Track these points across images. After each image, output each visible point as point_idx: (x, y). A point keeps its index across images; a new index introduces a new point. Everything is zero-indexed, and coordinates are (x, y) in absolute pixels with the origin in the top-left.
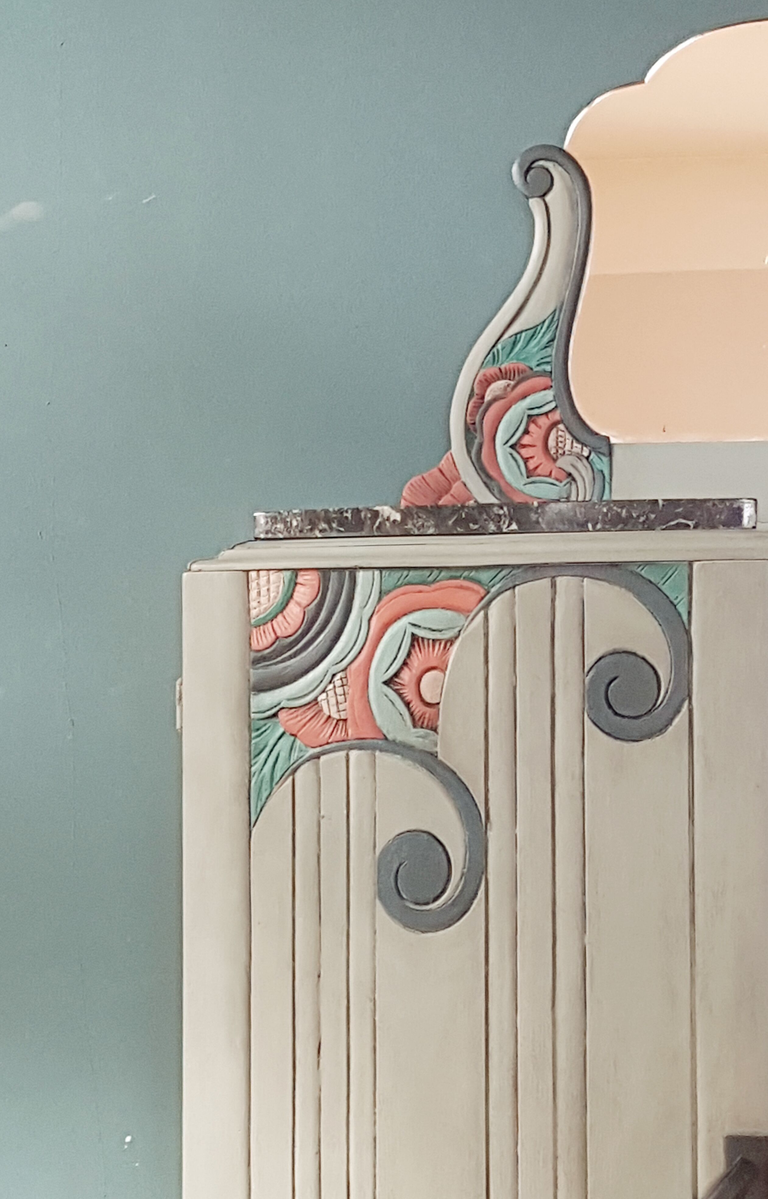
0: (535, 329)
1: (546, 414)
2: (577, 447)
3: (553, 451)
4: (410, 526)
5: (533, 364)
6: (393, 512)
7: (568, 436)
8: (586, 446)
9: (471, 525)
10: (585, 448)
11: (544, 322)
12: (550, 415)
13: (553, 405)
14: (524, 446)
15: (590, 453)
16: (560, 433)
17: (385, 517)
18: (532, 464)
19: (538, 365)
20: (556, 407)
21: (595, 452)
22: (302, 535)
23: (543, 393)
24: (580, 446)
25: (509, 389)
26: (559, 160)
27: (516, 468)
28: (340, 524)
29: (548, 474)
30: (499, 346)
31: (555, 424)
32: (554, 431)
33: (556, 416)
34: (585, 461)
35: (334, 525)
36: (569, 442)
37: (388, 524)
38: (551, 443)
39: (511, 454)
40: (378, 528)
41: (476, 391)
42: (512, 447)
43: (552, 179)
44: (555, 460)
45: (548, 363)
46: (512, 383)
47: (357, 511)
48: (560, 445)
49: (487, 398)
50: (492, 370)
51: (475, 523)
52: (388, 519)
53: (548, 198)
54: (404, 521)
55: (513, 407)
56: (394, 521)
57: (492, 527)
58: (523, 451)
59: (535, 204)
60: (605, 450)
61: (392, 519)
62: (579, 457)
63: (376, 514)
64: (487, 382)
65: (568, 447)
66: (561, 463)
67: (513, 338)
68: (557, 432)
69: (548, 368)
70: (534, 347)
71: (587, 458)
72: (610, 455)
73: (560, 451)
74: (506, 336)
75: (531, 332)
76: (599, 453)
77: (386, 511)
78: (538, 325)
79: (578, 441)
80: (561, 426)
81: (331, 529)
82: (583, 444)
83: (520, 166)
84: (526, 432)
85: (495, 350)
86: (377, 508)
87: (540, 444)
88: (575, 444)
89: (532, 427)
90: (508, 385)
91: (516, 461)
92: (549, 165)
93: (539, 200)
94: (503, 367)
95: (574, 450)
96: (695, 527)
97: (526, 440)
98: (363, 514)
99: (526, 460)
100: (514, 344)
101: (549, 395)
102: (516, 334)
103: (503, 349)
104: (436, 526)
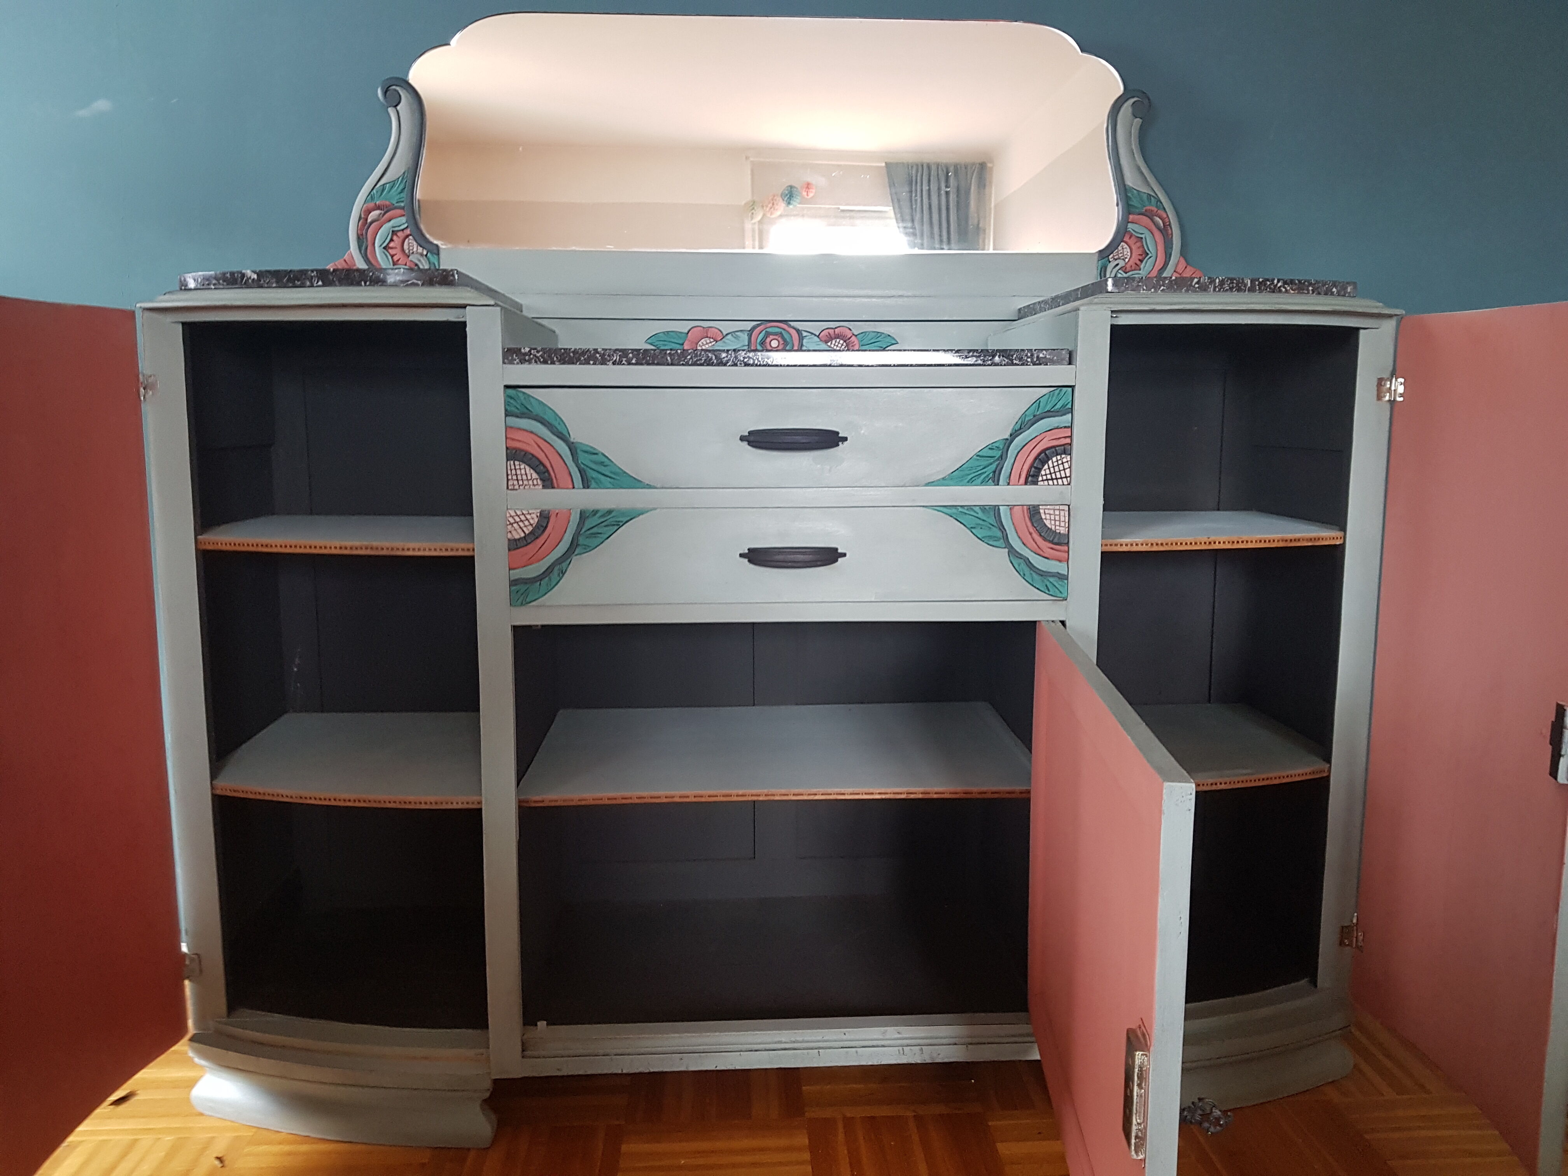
0: (393, 183)
1: (403, 230)
2: (420, 250)
3: (407, 251)
4: (262, 282)
5: (394, 202)
6: (253, 274)
7: (415, 243)
8: (426, 249)
9: (296, 282)
10: (424, 250)
11: (399, 178)
12: (405, 231)
13: (406, 225)
14: (392, 248)
15: (427, 253)
16: (410, 241)
17: (249, 277)
18: (395, 258)
19: (397, 202)
20: (407, 227)
21: (431, 253)
22: (204, 287)
23: (400, 218)
24: (421, 249)
25: (381, 216)
26: (402, 85)
27: (386, 259)
28: (224, 281)
29: (404, 263)
30: (374, 191)
31: (407, 236)
32: (407, 240)
33: (408, 232)
34: (425, 257)
35: (221, 281)
36: (415, 246)
37: (250, 281)
38: (406, 246)
39: (384, 253)
40: (245, 283)
41: (363, 216)
42: (384, 248)
43: (400, 96)
44: (409, 257)
45: (403, 202)
46: (383, 212)
47: (232, 274)
48: (411, 248)
49: (369, 220)
50: (371, 205)
51: (298, 281)
52: (250, 278)
53: (398, 108)
54: (259, 280)
55: (384, 226)
56: (254, 279)
57: (308, 283)
58: (390, 251)
59: (391, 111)
60: (436, 251)
61: (252, 278)
62: (422, 255)
63: (243, 275)
64: (369, 212)
65: (415, 249)
66: (411, 258)
67: (382, 187)
68: (409, 240)
69: (402, 204)
70: (394, 192)
71: (426, 255)
72: (438, 254)
73: (411, 252)
74: (378, 186)
75: (392, 184)
76: (432, 253)
77: (249, 273)
78: (395, 181)
79: (421, 246)
80: (411, 237)
81: (219, 283)
82: (424, 248)
83: (382, 89)
84: (392, 240)
85: (372, 193)
86: (243, 271)
87: (399, 247)
88: (419, 247)
89: (395, 238)
90: (381, 214)
91: (387, 256)
92: (398, 88)
93: (394, 109)
94: (377, 203)
95: (419, 251)
96: (423, 285)
97: (392, 245)
98: (236, 275)
99: (392, 256)
100: (383, 190)
101: (403, 219)
102: (384, 185)
103: (377, 192)
104: (277, 282)
